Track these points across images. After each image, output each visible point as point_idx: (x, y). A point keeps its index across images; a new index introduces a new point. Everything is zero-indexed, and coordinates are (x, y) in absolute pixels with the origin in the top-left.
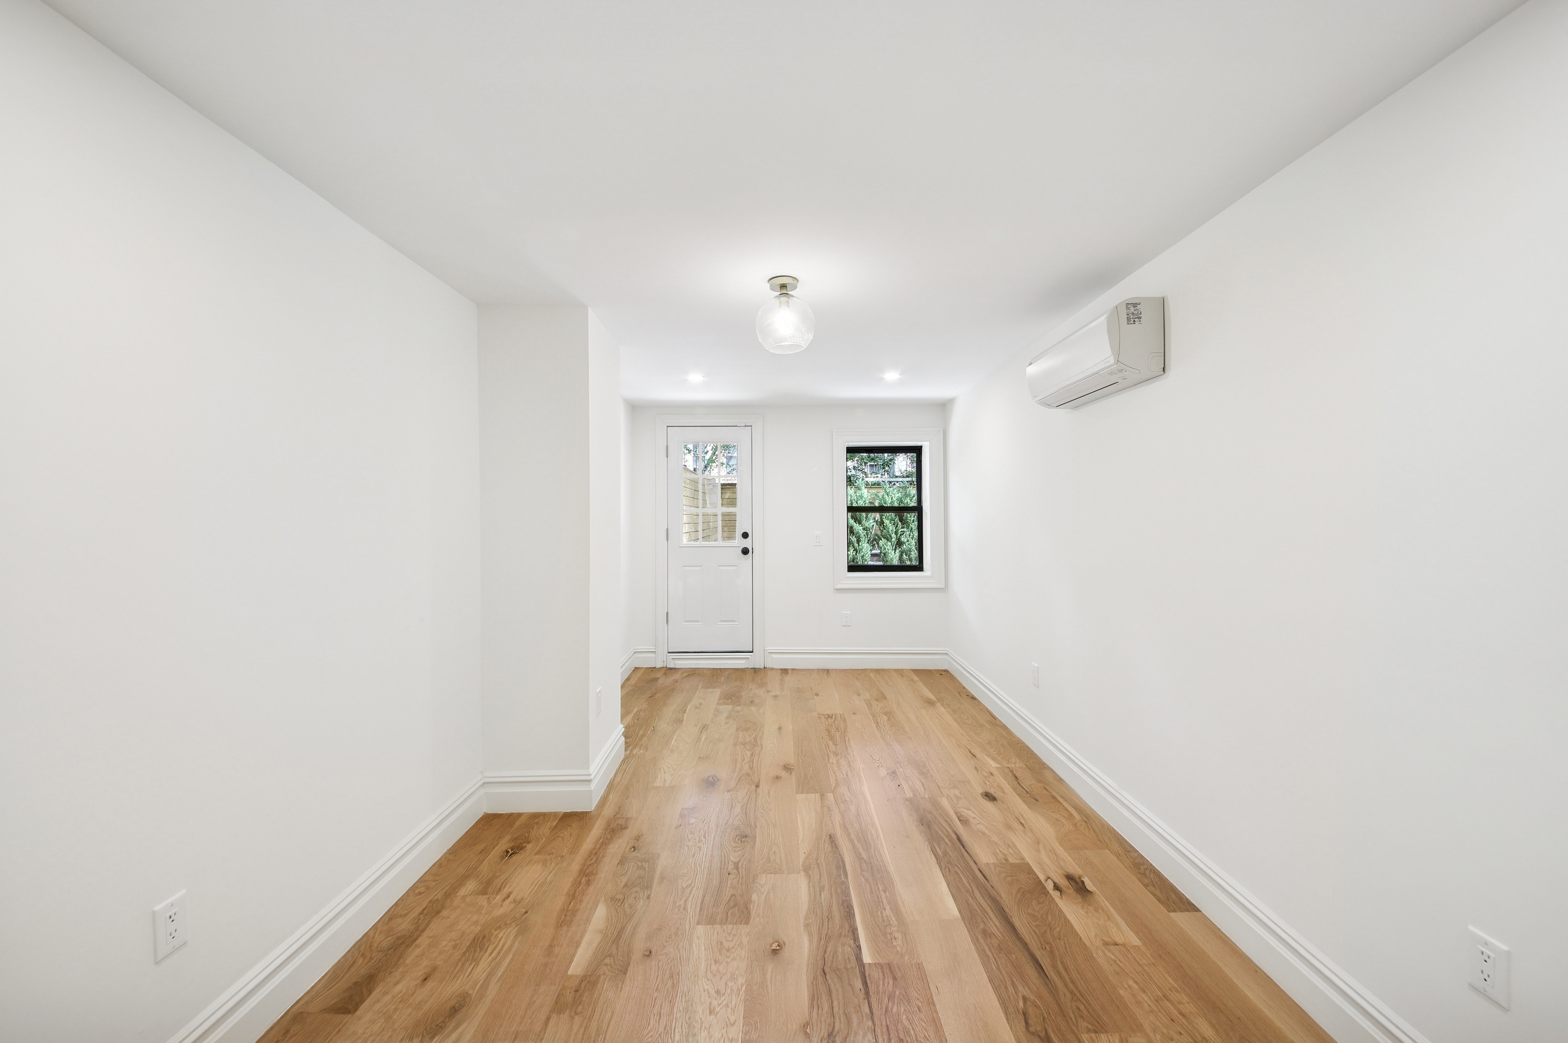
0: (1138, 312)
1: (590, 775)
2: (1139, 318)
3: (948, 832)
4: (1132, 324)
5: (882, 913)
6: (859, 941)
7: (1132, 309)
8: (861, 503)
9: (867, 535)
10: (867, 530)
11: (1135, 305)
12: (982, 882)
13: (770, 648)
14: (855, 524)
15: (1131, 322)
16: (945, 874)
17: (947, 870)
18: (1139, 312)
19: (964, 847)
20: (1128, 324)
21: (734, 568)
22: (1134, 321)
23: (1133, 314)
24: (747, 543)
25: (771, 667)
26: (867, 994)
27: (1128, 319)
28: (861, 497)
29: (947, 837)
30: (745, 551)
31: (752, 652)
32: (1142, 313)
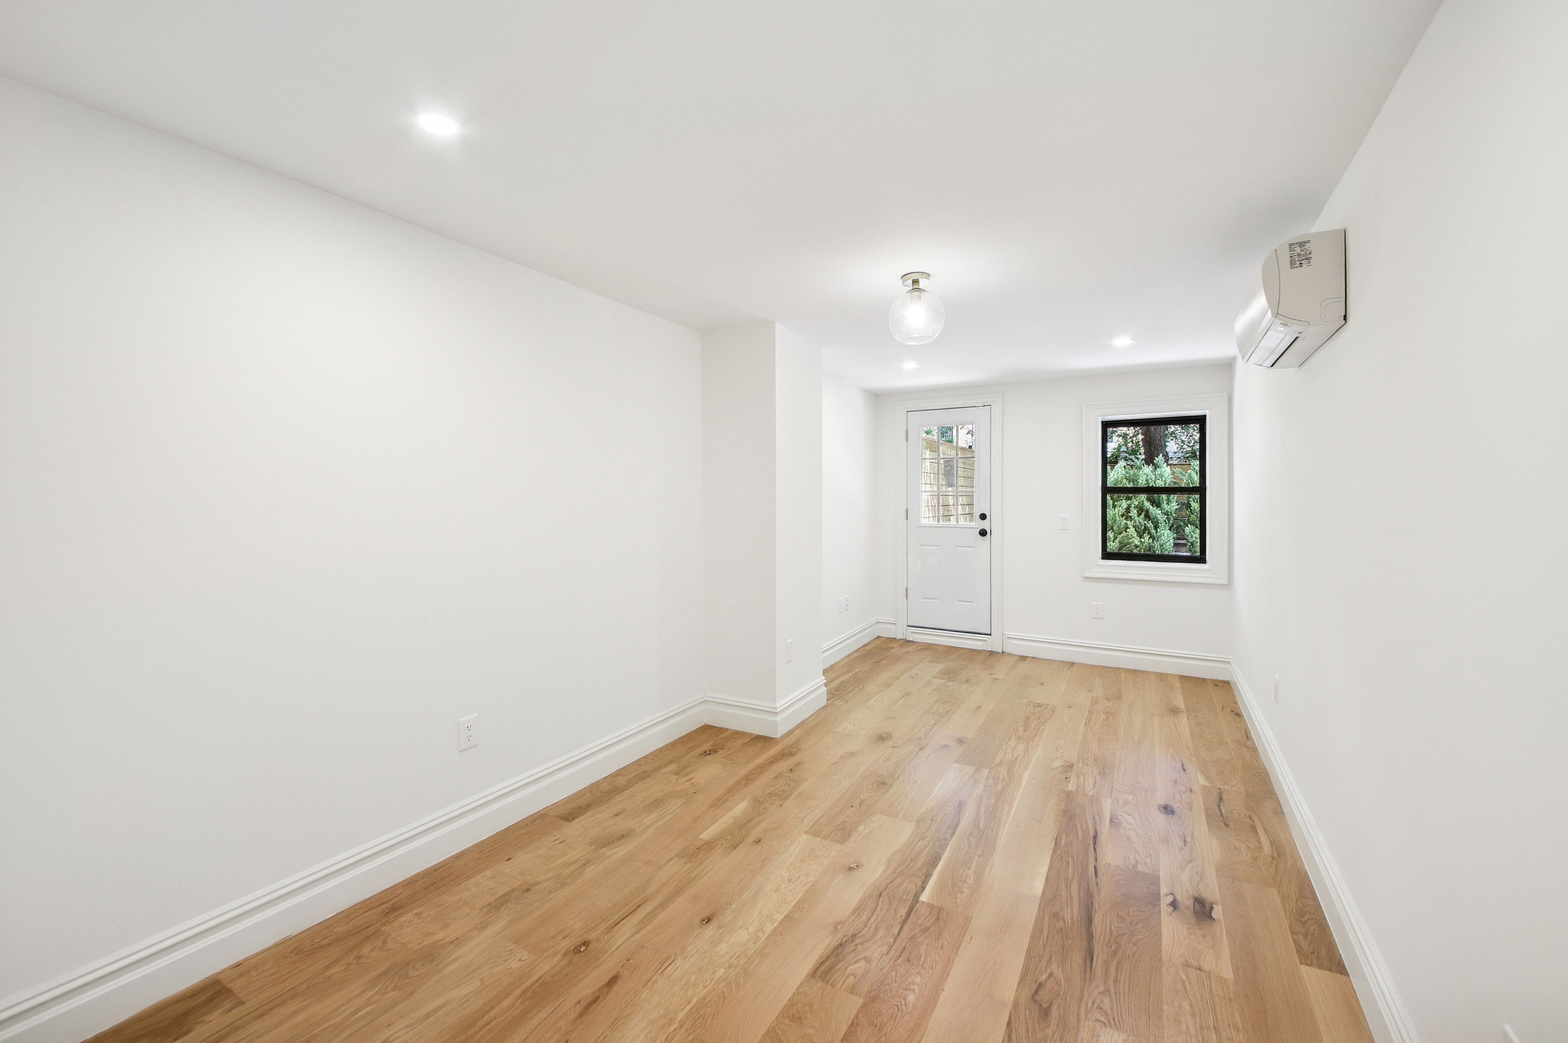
0: (1306, 252)
1: (776, 709)
2: (1307, 259)
3: (1088, 828)
4: (1297, 267)
5: (964, 871)
6: (927, 884)
7: (1298, 250)
8: (1160, 483)
9: (1169, 521)
10: (1168, 515)
11: (1302, 244)
12: (1090, 877)
13: (1009, 633)
14: (1151, 507)
15: (1296, 266)
16: (1053, 860)
17: (1060, 857)
18: (1308, 252)
19: (1095, 844)
20: (1291, 268)
21: (971, 549)
22: (1301, 263)
23: (1299, 255)
24: (985, 525)
25: (1010, 652)
26: (905, 921)
27: (1292, 263)
28: (1161, 476)
29: (1082, 831)
30: (983, 533)
31: (991, 635)
32: (1312, 253)
